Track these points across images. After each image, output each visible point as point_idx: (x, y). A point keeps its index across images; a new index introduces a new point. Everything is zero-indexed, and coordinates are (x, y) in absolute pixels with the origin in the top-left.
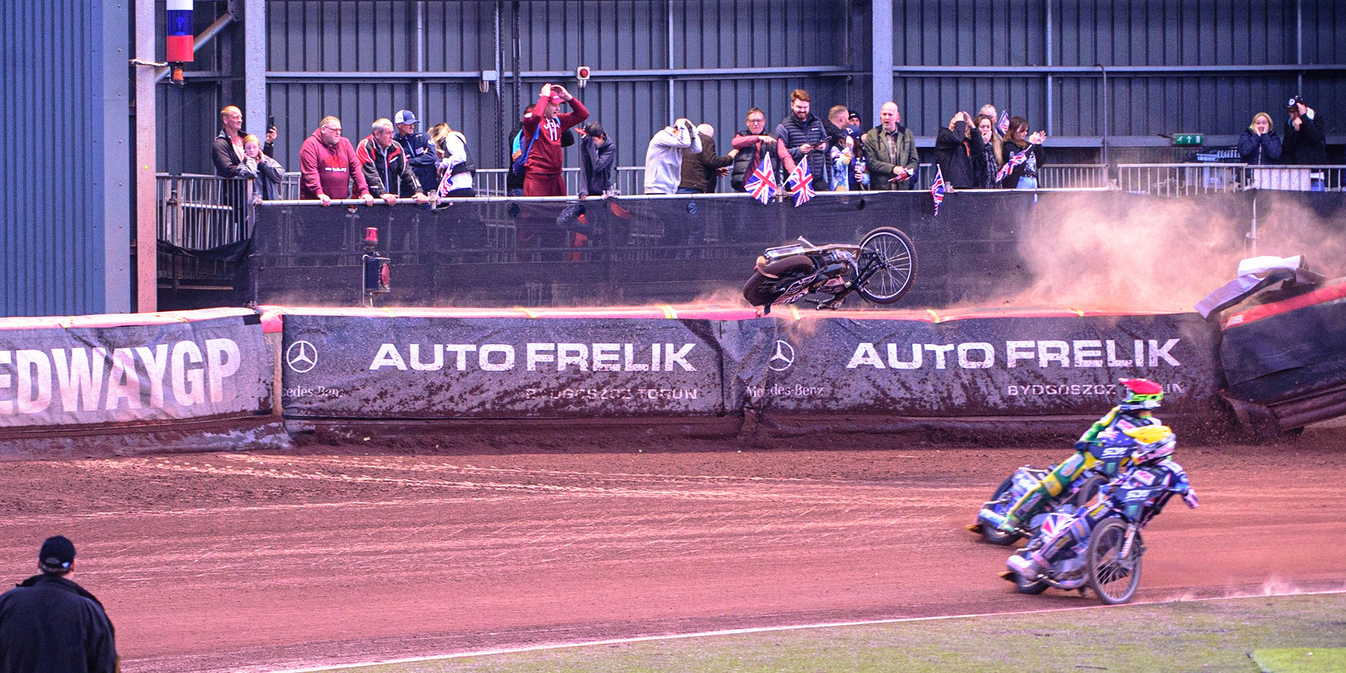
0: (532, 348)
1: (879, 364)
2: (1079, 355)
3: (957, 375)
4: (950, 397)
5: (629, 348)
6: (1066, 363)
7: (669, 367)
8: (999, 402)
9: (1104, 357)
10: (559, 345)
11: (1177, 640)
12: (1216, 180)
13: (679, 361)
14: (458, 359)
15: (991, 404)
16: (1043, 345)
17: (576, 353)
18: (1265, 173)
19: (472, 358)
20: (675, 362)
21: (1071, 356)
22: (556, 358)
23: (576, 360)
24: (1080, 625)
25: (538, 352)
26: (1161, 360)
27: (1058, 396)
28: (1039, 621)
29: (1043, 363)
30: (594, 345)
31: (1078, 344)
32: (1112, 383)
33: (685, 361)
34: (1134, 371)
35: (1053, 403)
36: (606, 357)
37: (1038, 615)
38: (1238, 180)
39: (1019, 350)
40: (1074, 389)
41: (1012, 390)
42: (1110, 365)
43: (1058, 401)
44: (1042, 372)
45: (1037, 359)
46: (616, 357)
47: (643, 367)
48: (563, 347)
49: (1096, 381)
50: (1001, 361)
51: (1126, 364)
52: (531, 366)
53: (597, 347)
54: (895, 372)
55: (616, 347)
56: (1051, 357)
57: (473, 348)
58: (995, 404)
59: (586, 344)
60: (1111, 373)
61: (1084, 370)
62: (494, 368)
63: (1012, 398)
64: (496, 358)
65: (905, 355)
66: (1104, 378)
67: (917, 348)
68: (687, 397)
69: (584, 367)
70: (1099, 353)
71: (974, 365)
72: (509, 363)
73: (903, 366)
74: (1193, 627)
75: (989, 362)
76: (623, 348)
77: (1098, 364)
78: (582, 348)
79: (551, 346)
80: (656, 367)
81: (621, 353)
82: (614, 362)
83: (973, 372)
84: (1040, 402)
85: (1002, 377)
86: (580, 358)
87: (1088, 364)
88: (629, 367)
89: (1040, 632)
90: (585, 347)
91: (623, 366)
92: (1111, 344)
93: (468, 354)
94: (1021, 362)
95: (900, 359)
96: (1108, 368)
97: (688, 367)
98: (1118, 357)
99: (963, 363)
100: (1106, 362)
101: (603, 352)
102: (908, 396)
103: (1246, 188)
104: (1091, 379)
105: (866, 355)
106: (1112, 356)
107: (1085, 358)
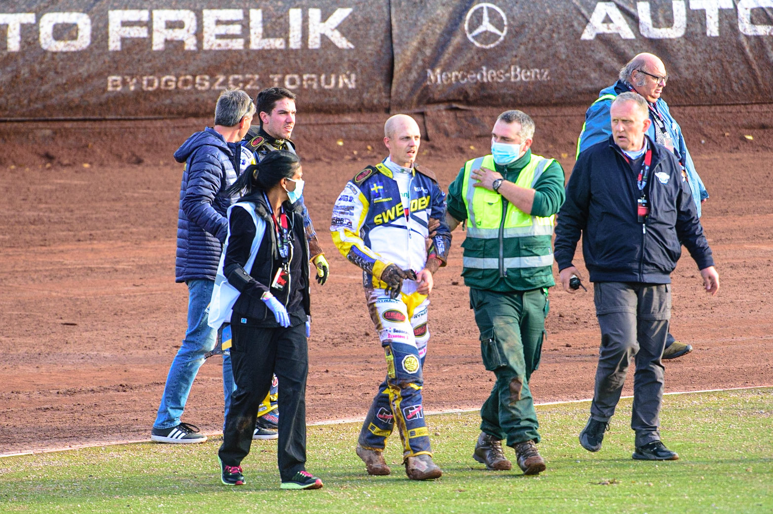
0: (116, 17)
1: (627, 33)
5: (256, 16)
7: (314, 43)
10: (156, 13)
13: (328, 33)
14: (9, 34)
17: (180, 25)
19: (29, 33)
20: (323, 37)
22: (150, 32)
23: (177, 34)
25: (125, 24)
30: (206, 12)
33: (337, 34)
36: (222, 30)
46: (236, 29)
47: (278, 43)
48: (162, 16)
52: (114, 45)
53: (210, 16)
55: (236, 14)
57: (30, 18)
59: (194, 10)
62: (60, 46)
64: (63, 32)
68: (341, 85)
69: (190, 44)
72: (83, 41)
76: (247, 16)
78: (187, 17)
79: (144, 15)
80: (295, 42)
81: (245, 25)
82: (233, 37)
86: (184, 31)
88: (257, 42)
90: (192, 15)
91: (247, 42)
93: (25, 29)
95: (656, 24)
97: (343, 43)
101: (218, 22)
105: (607, 20)
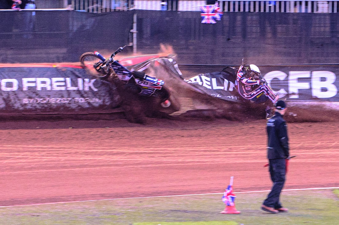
2: (55, 85)
3: (1, 94)
6: (49, 88)
8: (20, 106)
9: (65, 86)
11: (97, 218)
15: (16, 108)
16: (39, 80)
18: (140, 2)
21: (51, 85)
24: (53, 211)
26: (90, 88)
27: (46, 104)
28: (34, 209)
29: (39, 88)
31: (55, 79)
32: (69, 97)
34: (79, 92)
35: (43, 107)
37: (33, 206)
39: (29, 82)
40: (53, 100)
41: (26, 101)
42: (69, 89)
43: (46, 106)
44: (38, 93)
45: (36, 87)
49: (62, 97)
50: (20, 88)
51: (75, 88)
56: (43, 85)
58: (18, 107)
60: (69, 92)
61: (58, 92)
63: (25, 104)
66: (66, 95)
70: (63, 84)
71: (9, 89)
74: (105, 212)
75: (15, 88)
77: (63, 89)
83: (8, 92)
84: (38, 106)
85: (21, 95)
87: (59, 89)
89: (34, 214)
92: (68, 80)
94: (30, 88)
96: (68, 91)
98: (72, 86)
99: (4, 88)
100: (67, 88)
104: (60, 96)
106: (69, 85)
107: (58, 86)
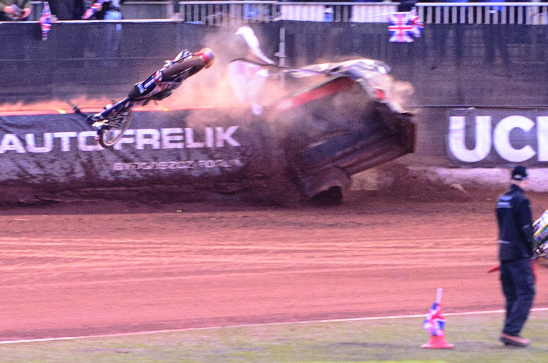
2: (166, 139)
3: (78, 156)
4: (72, 173)
6: (156, 145)
8: (109, 175)
9: (183, 141)
12: (253, 13)
15: (102, 178)
16: (141, 132)
18: (291, 8)
21: (160, 140)
26: (225, 142)
27: (151, 171)
28: (120, 342)
29: (140, 147)
31: (166, 131)
32: (189, 160)
34: (205, 151)
35: (147, 176)
37: (119, 337)
38: (270, 14)
39: (122, 136)
40: (162, 165)
41: (118, 166)
42: (189, 146)
43: (152, 174)
44: (139, 153)
45: (135, 143)
49: (179, 159)
51: (199, 145)
54: (33, 155)
56: (147, 141)
58: (106, 177)
60: (188, 152)
61: (170, 151)
63: (118, 172)
65: (40, 142)
66: (184, 157)
67: (48, 136)
70: (179, 138)
71: (90, 148)
73: (39, 150)
75: (100, 147)
77: (180, 146)
83: (89, 153)
84: (138, 175)
85: (110, 157)
87: (172, 146)
89: (121, 350)
92: (189, 131)
94: (124, 146)
96: (187, 149)
98: (195, 140)
99: (83, 147)
100: (186, 144)
102: (42, 172)
103: (277, 19)
104: (175, 157)
106: (190, 140)
107: (170, 142)
